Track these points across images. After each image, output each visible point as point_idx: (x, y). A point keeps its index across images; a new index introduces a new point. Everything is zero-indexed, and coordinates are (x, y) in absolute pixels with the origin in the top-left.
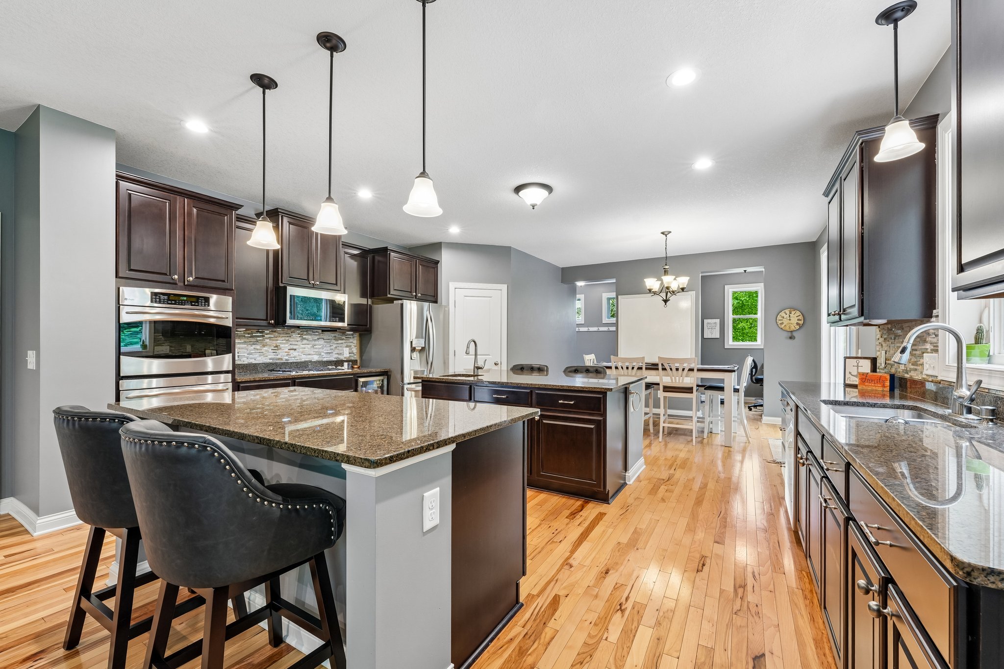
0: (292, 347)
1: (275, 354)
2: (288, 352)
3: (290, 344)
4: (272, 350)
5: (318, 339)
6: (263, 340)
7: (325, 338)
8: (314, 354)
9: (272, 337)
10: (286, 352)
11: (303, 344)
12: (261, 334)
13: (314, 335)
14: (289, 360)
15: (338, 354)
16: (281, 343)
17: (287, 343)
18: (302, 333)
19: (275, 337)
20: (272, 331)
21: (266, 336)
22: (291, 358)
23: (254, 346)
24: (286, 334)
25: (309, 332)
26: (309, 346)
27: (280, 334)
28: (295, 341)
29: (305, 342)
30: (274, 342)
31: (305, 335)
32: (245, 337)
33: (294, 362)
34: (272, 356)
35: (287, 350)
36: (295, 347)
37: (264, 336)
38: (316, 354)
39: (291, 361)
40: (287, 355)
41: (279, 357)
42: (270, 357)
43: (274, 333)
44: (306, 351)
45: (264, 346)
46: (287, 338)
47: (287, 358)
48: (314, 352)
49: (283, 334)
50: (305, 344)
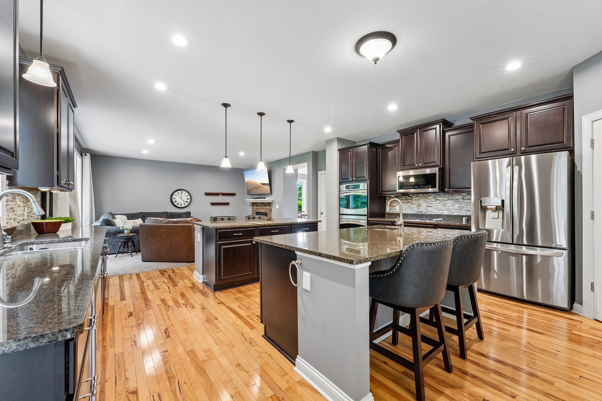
0: (429, 205)
1: (418, 209)
2: (426, 208)
3: (428, 203)
4: (416, 206)
5: (448, 200)
6: (412, 201)
7: (454, 198)
8: (445, 210)
9: (417, 200)
10: (425, 208)
11: (436, 203)
12: (411, 198)
13: (445, 197)
14: (427, 213)
15: (467, 210)
16: (422, 203)
17: (426, 203)
18: (435, 196)
19: (418, 199)
20: (417, 196)
21: (413, 199)
22: (428, 211)
23: (407, 204)
24: (425, 197)
25: (441, 195)
26: (441, 205)
27: (421, 197)
28: (430, 201)
29: (438, 201)
30: (418, 202)
31: (438, 197)
32: (403, 199)
33: (430, 215)
34: (417, 210)
35: (425, 207)
36: (431, 205)
37: (412, 199)
38: (446, 210)
39: (429, 214)
40: (426, 210)
41: (420, 210)
42: (415, 210)
43: (417, 197)
44: (439, 207)
45: (412, 204)
46: (425, 200)
47: (425, 211)
48: (445, 208)
49: (423, 197)
50: (438, 203)
